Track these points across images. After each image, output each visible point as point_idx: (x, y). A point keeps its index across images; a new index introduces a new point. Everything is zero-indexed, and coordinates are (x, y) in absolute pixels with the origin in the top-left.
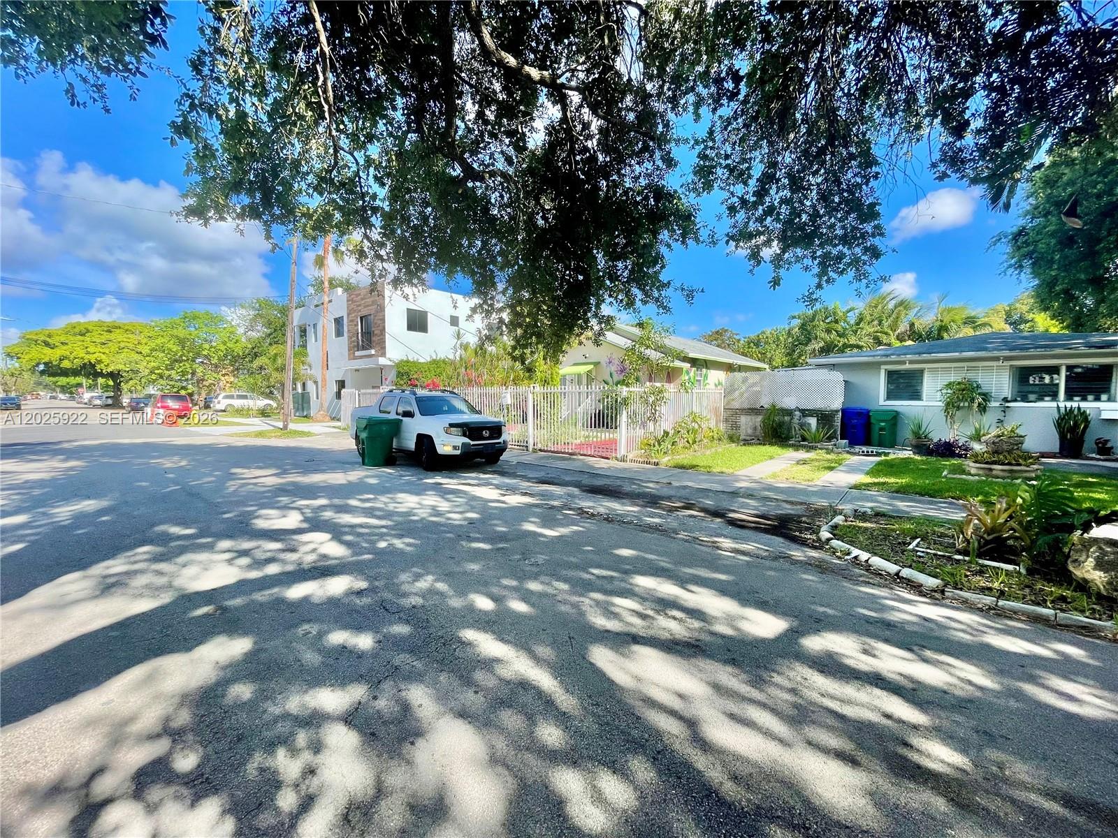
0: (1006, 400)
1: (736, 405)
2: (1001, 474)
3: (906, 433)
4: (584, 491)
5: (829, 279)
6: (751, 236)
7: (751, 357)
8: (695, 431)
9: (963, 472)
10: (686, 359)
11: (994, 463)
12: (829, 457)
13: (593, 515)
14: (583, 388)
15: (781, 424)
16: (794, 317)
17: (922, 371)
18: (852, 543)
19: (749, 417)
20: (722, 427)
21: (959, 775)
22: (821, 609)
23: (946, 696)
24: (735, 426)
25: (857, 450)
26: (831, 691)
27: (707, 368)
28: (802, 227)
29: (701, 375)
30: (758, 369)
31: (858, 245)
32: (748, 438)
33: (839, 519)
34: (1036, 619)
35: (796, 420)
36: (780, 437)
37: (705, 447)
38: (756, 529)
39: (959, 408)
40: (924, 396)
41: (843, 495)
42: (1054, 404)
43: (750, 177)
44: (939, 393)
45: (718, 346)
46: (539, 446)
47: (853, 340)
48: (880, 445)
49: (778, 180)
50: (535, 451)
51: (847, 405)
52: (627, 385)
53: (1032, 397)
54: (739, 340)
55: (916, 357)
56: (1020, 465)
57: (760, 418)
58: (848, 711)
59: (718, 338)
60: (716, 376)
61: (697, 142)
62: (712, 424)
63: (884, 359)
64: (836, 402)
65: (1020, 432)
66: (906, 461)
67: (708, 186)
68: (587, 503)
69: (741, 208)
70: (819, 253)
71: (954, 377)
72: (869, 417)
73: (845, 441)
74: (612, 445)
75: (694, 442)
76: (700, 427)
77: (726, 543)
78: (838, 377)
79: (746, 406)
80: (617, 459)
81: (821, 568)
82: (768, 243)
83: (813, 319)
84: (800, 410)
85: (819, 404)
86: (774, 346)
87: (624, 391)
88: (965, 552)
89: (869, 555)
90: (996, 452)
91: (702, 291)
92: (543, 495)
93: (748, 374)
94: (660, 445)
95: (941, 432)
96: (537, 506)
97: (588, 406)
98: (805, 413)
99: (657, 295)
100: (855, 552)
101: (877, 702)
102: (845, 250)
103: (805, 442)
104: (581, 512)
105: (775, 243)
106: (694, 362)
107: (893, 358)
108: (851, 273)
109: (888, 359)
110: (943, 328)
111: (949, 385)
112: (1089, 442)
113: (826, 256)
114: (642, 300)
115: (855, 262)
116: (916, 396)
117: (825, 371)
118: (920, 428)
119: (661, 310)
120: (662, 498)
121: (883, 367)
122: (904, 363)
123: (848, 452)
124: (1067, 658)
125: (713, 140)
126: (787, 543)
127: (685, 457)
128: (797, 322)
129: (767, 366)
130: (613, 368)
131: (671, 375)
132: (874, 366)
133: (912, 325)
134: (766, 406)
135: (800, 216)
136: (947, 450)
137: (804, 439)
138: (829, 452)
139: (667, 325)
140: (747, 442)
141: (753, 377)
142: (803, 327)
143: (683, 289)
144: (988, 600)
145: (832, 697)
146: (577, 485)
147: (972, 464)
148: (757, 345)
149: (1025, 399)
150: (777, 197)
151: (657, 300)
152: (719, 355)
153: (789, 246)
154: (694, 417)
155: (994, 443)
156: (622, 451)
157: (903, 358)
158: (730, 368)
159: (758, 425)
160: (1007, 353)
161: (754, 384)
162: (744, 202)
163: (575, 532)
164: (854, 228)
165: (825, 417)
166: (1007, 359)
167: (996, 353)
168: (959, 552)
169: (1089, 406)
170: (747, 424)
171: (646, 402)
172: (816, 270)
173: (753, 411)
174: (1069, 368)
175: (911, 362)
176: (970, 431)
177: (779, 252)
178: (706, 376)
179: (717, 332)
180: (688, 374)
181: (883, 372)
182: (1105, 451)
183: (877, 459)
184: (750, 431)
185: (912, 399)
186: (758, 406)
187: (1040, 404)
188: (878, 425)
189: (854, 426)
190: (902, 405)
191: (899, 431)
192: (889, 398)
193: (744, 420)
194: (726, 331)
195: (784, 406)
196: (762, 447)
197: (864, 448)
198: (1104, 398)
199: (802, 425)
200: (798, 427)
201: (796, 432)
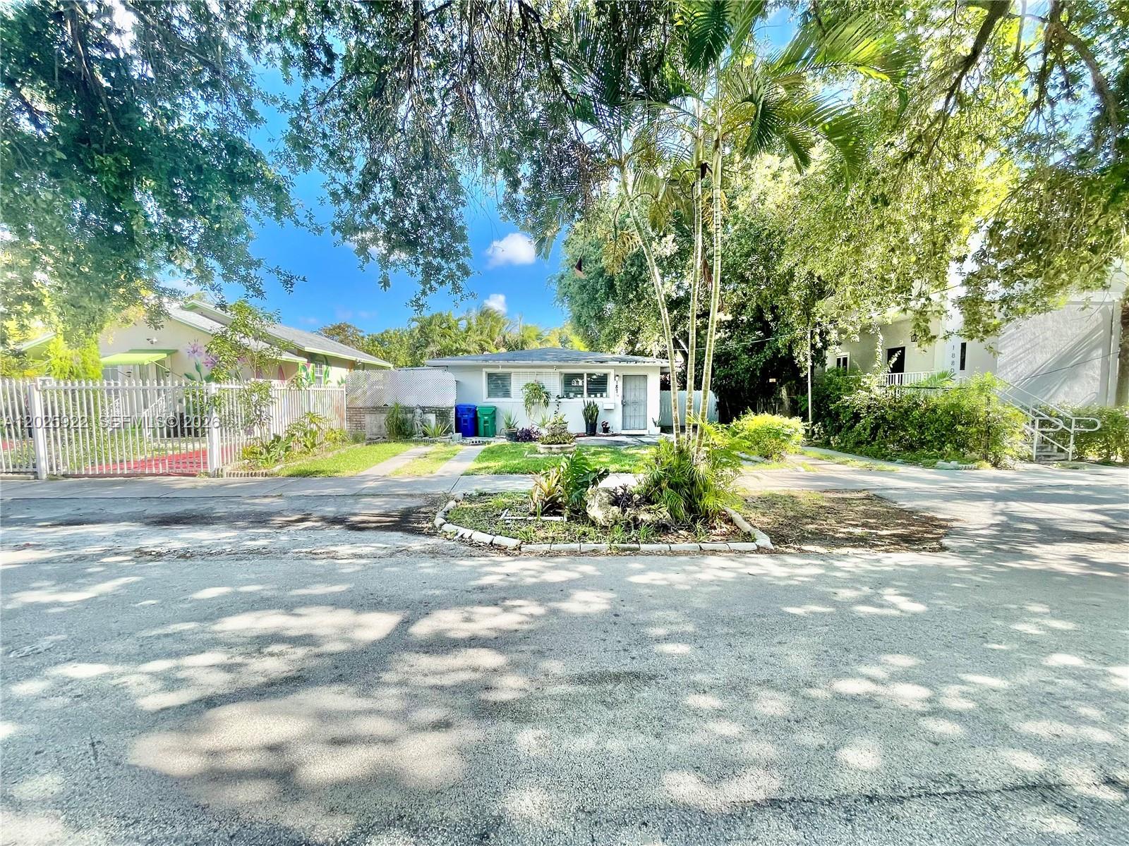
0: (558, 397)
1: (359, 403)
2: (556, 451)
3: (501, 426)
4: (147, 524)
5: (431, 286)
6: (356, 229)
7: (376, 355)
8: (313, 434)
9: (536, 452)
10: (300, 353)
11: (552, 443)
12: (446, 449)
13: (159, 555)
14: (151, 383)
15: (404, 422)
16: (413, 320)
17: (510, 374)
18: (459, 524)
19: (373, 416)
20: (346, 425)
21: (522, 695)
22: (430, 593)
23: (518, 634)
24: (360, 425)
25: (468, 441)
26: (433, 667)
27: (327, 364)
28: (405, 233)
29: (321, 372)
30: (383, 368)
31: (453, 261)
32: (374, 437)
33: (452, 504)
34: (572, 553)
35: (417, 418)
36: (404, 434)
37: (328, 450)
38: (376, 528)
39: (533, 404)
40: (512, 395)
41: (455, 482)
42: (582, 399)
43: (353, 167)
44: (521, 392)
45: (341, 342)
46: (63, 470)
47: (464, 346)
48: (485, 435)
49: (381, 181)
50: (52, 478)
51: (459, 403)
52: (217, 381)
53: (572, 395)
54: (363, 337)
55: (507, 363)
56: (565, 443)
57: (383, 417)
58: (448, 681)
59: (338, 332)
60: (337, 373)
61: (286, 106)
62: (335, 424)
63: (484, 363)
64: (449, 401)
65: (565, 420)
66: (502, 447)
67: (306, 162)
68: (155, 540)
69: (346, 197)
70: (421, 262)
71: (531, 380)
72: (475, 412)
73: (460, 434)
74: (199, 458)
75: (314, 445)
76: (319, 428)
77: (344, 550)
78: (450, 377)
79: (369, 404)
80: (207, 474)
81: (434, 553)
82: (374, 240)
83: (430, 323)
84: (420, 408)
85: (436, 402)
86: (398, 346)
87: (213, 388)
88: (534, 514)
89: (472, 531)
90: (554, 435)
91: (304, 279)
92: (63, 543)
93: (370, 372)
94: (269, 452)
95: (523, 423)
96: (48, 561)
97: (160, 408)
98: (425, 410)
99: (244, 273)
100: (462, 531)
101: (470, 662)
102: (443, 263)
103: (427, 437)
104: (141, 553)
105: (381, 242)
106: (312, 357)
107: (490, 363)
108: (449, 285)
109: (487, 364)
110: (524, 342)
111: (527, 386)
112: (599, 427)
113: (428, 265)
114: (223, 275)
115: (451, 276)
116: (507, 394)
117: (440, 372)
118: (510, 419)
119: (251, 292)
120: (270, 514)
121: (484, 370)
122: (497, 367)
123: (462, 444)
124: (585, 576)
125: (307, 111)
126: (406, 536)
127: (303, 463)
128: (415, 325)
129: (391, 366)
130: (201, 359)
131: (283, 371)
132: (477, 368)
133: (505, 337)
134: (389, 404)
135: (402, 221)
136: (527, 436)
137: (426, 435)
138: (446, 444)
139: (269, 311)
140: (372, 441)
141: (376, 376)
142: (422, 329)
143: (279, 273)
144: (546, 547)
145: (435, 673)
146: (133, 518)
147: (541, 445)
148: (382, 343)
149: (568, 397)
150: (381, 197)
151: (244, 279)
152: (340, 352)
153: (393, 248)
154: (312, 417)
155: (552, 428)
156: (215, 462)
157: (496, 363)
158: (353, 365)
159: (382, 423)
160: (558, 363)
161: (376, 383)
162: (347, 192)
163: (126, 586)
164: (449, 245)
165: (442, 414)
166: (558, 367)
167: (552, 363)
168: (531, 514)
169: (597, 400)
170: (373, 423)
171: (248, 402)
172: (420, 278)
173: (376, 409)
174: (589, 375)
175: (503, 367)
176: (540, 421)
177: (385, 252)
178: (327, 374)
179: (339, 327)
180: (305, 369)
181: (484, 374)
182: (606, 430)
183: (483, 447)
184: (375, 430)
185: (505, 397)
186: (381, 404)
187: (575, 399)
188: (483, 419)
189: (465, 421)
190: (498, 402)
191: (497, 423)
192: (489, 396)
193: (368, 419)
194: (348, 327)
195: (406, 404)
196: (387, 445)
197: (474, 439)
198: (604, 395)
199: (423, 422)
200: (419, 423)
201: (418, 428)
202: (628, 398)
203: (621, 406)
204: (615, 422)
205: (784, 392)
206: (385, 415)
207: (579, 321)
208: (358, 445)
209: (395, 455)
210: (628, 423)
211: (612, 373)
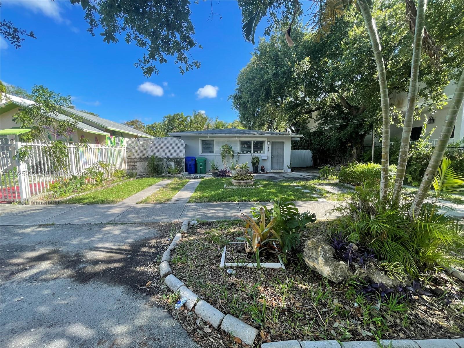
0: (238, 153)
1: (134, 156)
3: (209, 168)
9: (232, 185)
10: (107, 130)
11: (241, 180)
12: (179, 181)
15: (158, 166)
16: (166, 117)
17: (213, 141)
19: (141, 163)
20: (127, 167)
24: (134, 167)
25: (192, 176)
27: (122, 137)
29: (119, 140)
32: (142, 174)
35: (165, 164)
36: (157, 172)
39: (226, 156)
40: (215, 151)
41: (183, 209)
42: (250, 154)
44: (219, 150)
45: (135, 128)
48: (201, 173)
51: (187, 156)
53: (245, 152)
54: (144, 126)
55: (211, 135)
56: (249, 180)
59: (133, 124)
60: (126, 140)
63: (200, 135)
64: (182, 154)
66: (210, 180)
72: (195, 161)
73: (187, 172)
75: (101, 180)
76: (107, 170)
78: (182, 142)
79: (139, 156)
80: (20, 203)
83: (174, 118)
84: (166, 158)
85: (174, 155)
90: (241, 175)
95: (221, 167)
98: (169, 160)
103: (170, 175)
106: (113, 133)
109: (202, 135)
111: (223, 147)
112: (260, 168)
116: (212, 151)
117: (176, 139)
118: (214, 165)
121: (200, 138)
122: (207, 137)
123: (189, 178)
128: (166, 119)
129: (154, 138)
130: (50, 132)
131: (98, 139)
132: (196, 138)
133: (208, 126)
134: (150, 156)
136: (223, 174)
137: (169, 173)
138: (180, 178)
140: (140, 177)
142: (169, 121)
147: (234, 181)
148: (152, 129)
149: (243, 153)
152: (129, 131)
154: (101, 164)
155: (240, 171)
157: (206, 135)
158: (136, 138)
159: (146, 166)
160: (238, 135)
161: (143, 145)
165: (178, 162)
166: (239, 137)
167: (235, 135)
169: (259, 155)
170: (140, 166)
173: (142, 159)
174: (254, 142)
175: (210, 137)
176: (230, 165)
178: (122, 141)
179: (133, 122)
180: (110, 139)
181: (200, 141)
182: (263, 170)
183: (200, 180)
184: (142, 170)
185: (210, 153)
186: (146, 157)
187: (247, 154)
188: (199, 164)
189: (190, 165)
190: (207, 155)
191: (207, 166)
192: (203, 152)
193: (139, 164)
194: (138, 121)
195: (159, 156)
196: (147, 179)
197: (195, 175)
198: (262, 152)
199: (168, 166)
200: (166, 167)
201: (165, 169)
202: (274, 153)
203: (270, 158)
204: (268, 166)
205: (355, 150)
206: (147, 162)
207: (244, 117)
208: (131, 179)
209: (150, 185)
210: (274, 166)
211: (266, 140)
